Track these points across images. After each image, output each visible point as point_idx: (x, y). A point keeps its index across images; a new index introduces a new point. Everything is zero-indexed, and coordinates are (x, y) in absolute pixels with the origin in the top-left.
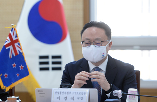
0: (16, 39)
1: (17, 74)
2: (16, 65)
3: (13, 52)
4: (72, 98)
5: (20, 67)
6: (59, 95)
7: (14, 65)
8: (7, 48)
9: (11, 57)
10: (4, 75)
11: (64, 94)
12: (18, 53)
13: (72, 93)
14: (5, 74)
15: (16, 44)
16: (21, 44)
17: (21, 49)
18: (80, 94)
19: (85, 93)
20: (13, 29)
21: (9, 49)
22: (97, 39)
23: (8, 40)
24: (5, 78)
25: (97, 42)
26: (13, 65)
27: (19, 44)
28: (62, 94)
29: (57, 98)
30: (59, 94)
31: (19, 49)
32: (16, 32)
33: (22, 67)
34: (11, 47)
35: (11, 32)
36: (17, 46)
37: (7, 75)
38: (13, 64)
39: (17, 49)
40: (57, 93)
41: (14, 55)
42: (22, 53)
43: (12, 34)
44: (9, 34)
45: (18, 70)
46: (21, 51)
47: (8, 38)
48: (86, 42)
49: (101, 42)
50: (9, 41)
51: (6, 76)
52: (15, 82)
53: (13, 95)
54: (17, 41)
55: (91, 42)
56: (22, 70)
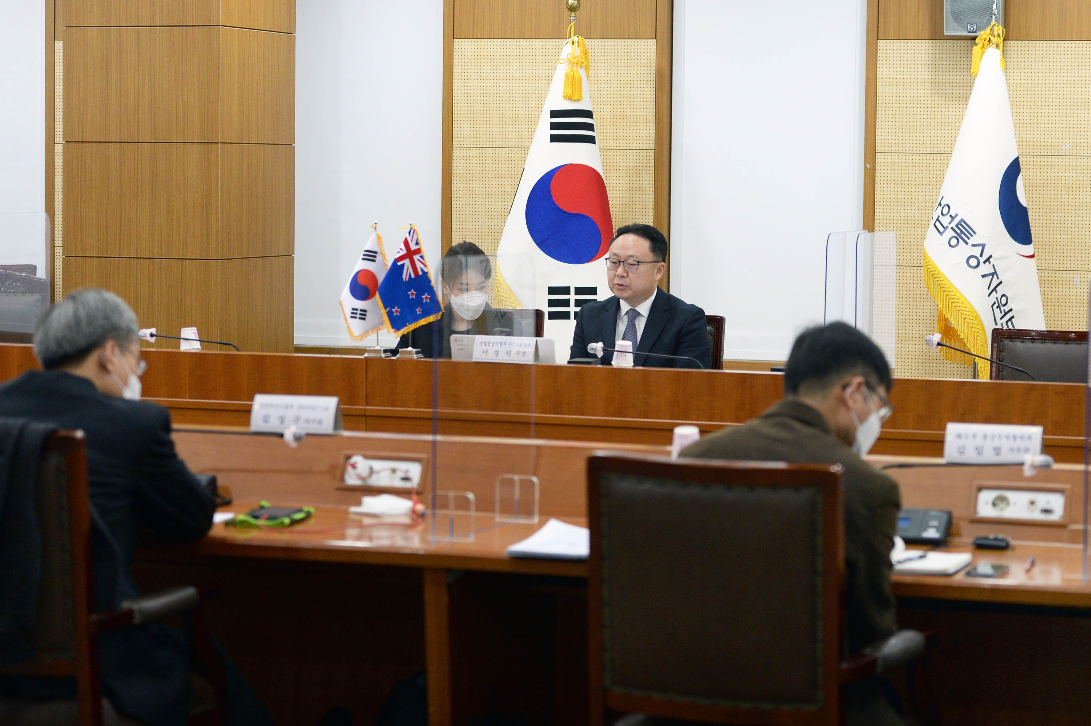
0: (417, 247)
1: (417, 310)
2: (415, 293)
3: (411, 270)
4: (507, 352)
5: (423, 297)
6: (487, 347)
7: (412, 294)
8: (399, 264)
9: (407, 279)
10: (393, 310)
11: (495, 345)
12: (420, 273)
13: (508, 343)
14: (394, 308)
15: (416, 257)
16: (425, 258)
17: (425, 266)
18: (521, 346)
19: (530, 345)
20: (412, 231)
21: (403, 265)
22: (631, 256)
23: (401, 249)
24: (395, 315)
25: (630, 262)
26: (409, 293)
27: (422, 257)
28: (491, 345)
29: (483, 352)
30: (487, 345)
31: (422, 266)
32: (417, 235)
33: (426, 298)
34: (407, 262)
35: (407, 235)
36: (419, 260)
37: (399, 310)
38: (410, 291)
39: (419, 265)
40: (483, 344)
41: (413, 276)
42: (427, 273)
43: (409, 239)
44: (403, 239)
45: (418, 301)
46: (425, 270)
47: (403, 246)
48: (612, 260)
49: (637, 263)
50: (404, 252)
51: (396, 311)
52: (413, 323)
53: (410, 344)
54: (418, 251)
55: (620, 261)
56: (426, 302)
